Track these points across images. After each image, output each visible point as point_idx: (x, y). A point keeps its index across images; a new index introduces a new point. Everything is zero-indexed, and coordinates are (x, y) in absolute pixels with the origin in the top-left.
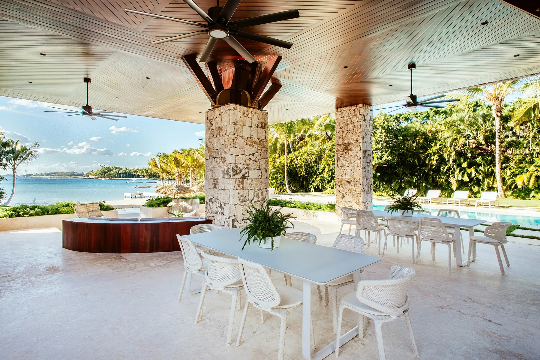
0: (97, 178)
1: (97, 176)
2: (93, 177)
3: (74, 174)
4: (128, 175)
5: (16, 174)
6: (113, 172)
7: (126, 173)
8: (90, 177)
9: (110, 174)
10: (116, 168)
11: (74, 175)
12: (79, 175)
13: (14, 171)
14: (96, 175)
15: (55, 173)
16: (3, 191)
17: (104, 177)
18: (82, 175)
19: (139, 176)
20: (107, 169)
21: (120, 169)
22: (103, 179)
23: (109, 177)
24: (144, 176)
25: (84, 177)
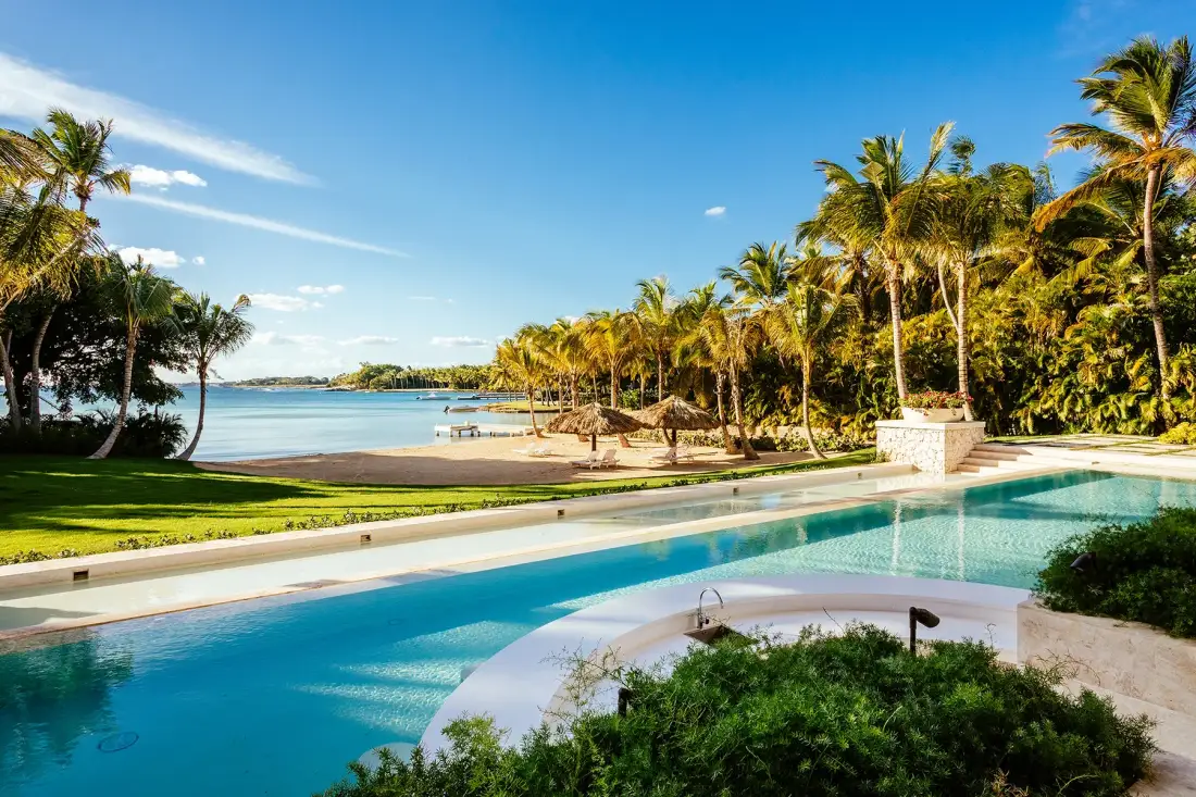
0: (354, 389)
1: (353, 386)
2: (346, 387)
3: (309, 381)
4: (416, 382)
5: (206, 381)
6: (385, 377)
7: (409, 378)
8: (341, 387)
9: (379, 381)
10: (390, 367)
11: (310, 383)
12: (318, 382)
13: (202, 375)
14: (351, 383)
15: (275, 379)
16: (179, 422)
17: (367, 387)
18: (324, 383)
19: (437, 385)
20: (372, 369)
21: (399, 369)
22: (367, 391)
23: (378, 385)
24: (446, 385)
25: (329, 386)
